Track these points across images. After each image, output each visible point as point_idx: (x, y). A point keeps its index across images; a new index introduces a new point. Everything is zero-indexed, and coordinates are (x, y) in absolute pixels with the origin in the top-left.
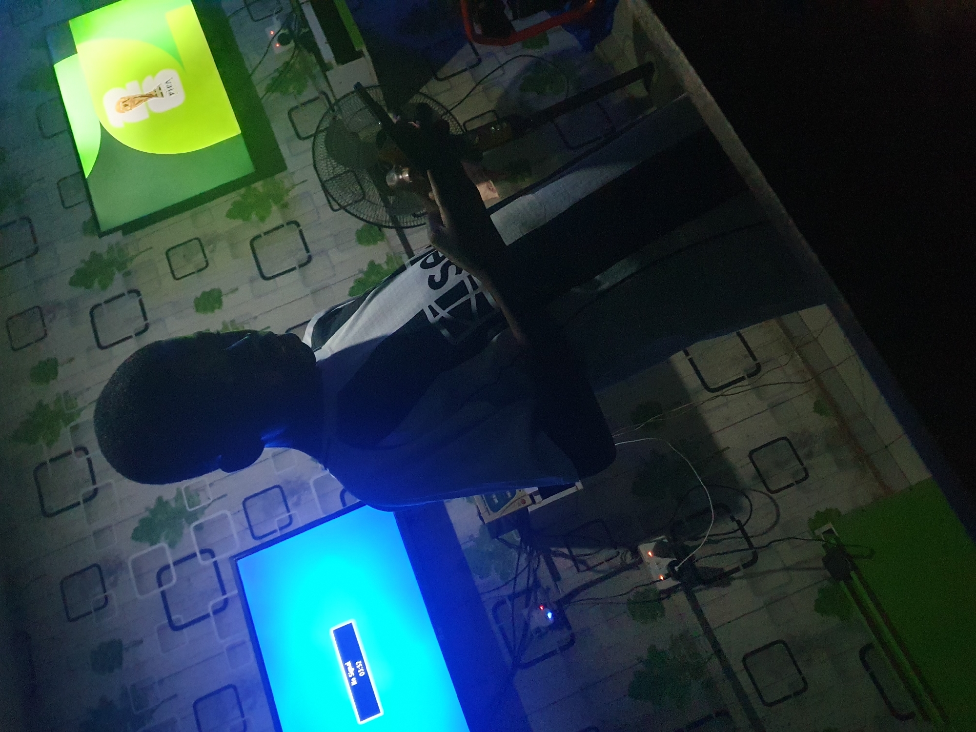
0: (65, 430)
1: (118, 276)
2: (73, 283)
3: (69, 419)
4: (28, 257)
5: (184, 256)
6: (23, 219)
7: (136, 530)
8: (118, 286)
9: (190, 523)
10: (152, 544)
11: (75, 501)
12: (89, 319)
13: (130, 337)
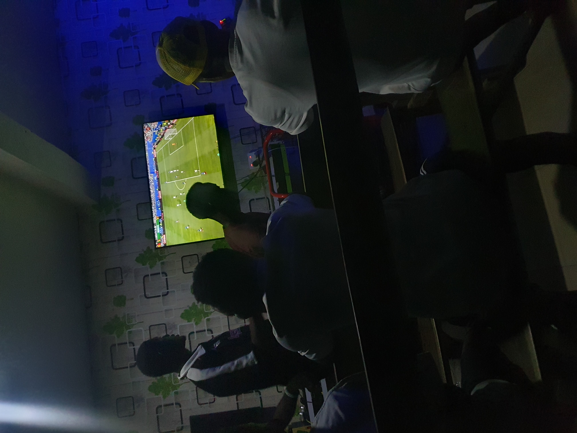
0: (126, 332)
1: (159, 263)
2: (137, 260)
3: (128, 327)
4: (119, 240)
5: (190, 262)
6: (118, 219)
7: (150, 386)
8: (158, 268)
9: (173, 390)
10: (155, 395)
11: (126, 366)
12: (142, 281)
13: (160, 296)
